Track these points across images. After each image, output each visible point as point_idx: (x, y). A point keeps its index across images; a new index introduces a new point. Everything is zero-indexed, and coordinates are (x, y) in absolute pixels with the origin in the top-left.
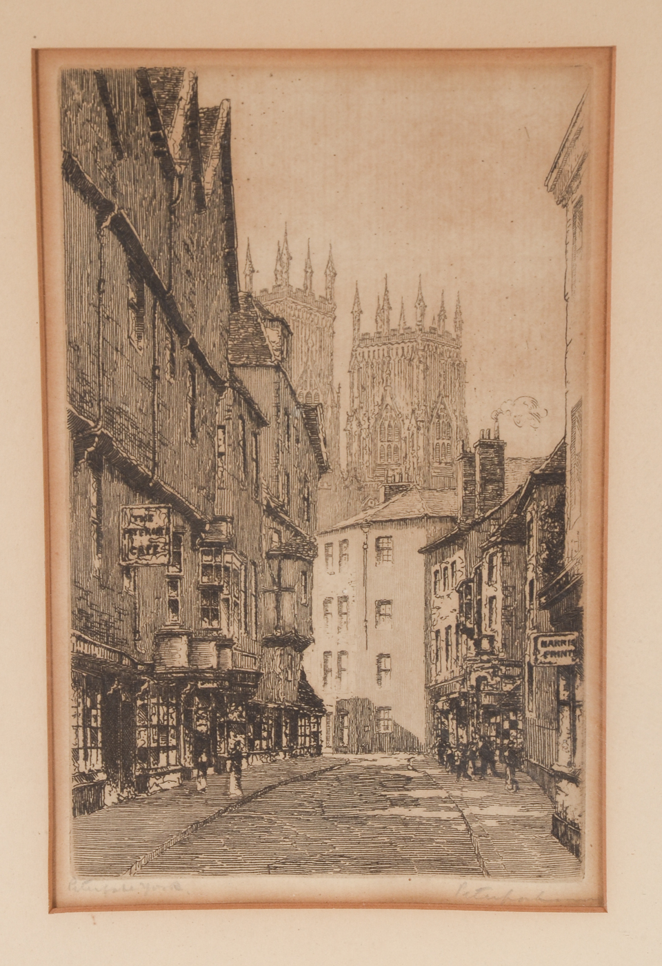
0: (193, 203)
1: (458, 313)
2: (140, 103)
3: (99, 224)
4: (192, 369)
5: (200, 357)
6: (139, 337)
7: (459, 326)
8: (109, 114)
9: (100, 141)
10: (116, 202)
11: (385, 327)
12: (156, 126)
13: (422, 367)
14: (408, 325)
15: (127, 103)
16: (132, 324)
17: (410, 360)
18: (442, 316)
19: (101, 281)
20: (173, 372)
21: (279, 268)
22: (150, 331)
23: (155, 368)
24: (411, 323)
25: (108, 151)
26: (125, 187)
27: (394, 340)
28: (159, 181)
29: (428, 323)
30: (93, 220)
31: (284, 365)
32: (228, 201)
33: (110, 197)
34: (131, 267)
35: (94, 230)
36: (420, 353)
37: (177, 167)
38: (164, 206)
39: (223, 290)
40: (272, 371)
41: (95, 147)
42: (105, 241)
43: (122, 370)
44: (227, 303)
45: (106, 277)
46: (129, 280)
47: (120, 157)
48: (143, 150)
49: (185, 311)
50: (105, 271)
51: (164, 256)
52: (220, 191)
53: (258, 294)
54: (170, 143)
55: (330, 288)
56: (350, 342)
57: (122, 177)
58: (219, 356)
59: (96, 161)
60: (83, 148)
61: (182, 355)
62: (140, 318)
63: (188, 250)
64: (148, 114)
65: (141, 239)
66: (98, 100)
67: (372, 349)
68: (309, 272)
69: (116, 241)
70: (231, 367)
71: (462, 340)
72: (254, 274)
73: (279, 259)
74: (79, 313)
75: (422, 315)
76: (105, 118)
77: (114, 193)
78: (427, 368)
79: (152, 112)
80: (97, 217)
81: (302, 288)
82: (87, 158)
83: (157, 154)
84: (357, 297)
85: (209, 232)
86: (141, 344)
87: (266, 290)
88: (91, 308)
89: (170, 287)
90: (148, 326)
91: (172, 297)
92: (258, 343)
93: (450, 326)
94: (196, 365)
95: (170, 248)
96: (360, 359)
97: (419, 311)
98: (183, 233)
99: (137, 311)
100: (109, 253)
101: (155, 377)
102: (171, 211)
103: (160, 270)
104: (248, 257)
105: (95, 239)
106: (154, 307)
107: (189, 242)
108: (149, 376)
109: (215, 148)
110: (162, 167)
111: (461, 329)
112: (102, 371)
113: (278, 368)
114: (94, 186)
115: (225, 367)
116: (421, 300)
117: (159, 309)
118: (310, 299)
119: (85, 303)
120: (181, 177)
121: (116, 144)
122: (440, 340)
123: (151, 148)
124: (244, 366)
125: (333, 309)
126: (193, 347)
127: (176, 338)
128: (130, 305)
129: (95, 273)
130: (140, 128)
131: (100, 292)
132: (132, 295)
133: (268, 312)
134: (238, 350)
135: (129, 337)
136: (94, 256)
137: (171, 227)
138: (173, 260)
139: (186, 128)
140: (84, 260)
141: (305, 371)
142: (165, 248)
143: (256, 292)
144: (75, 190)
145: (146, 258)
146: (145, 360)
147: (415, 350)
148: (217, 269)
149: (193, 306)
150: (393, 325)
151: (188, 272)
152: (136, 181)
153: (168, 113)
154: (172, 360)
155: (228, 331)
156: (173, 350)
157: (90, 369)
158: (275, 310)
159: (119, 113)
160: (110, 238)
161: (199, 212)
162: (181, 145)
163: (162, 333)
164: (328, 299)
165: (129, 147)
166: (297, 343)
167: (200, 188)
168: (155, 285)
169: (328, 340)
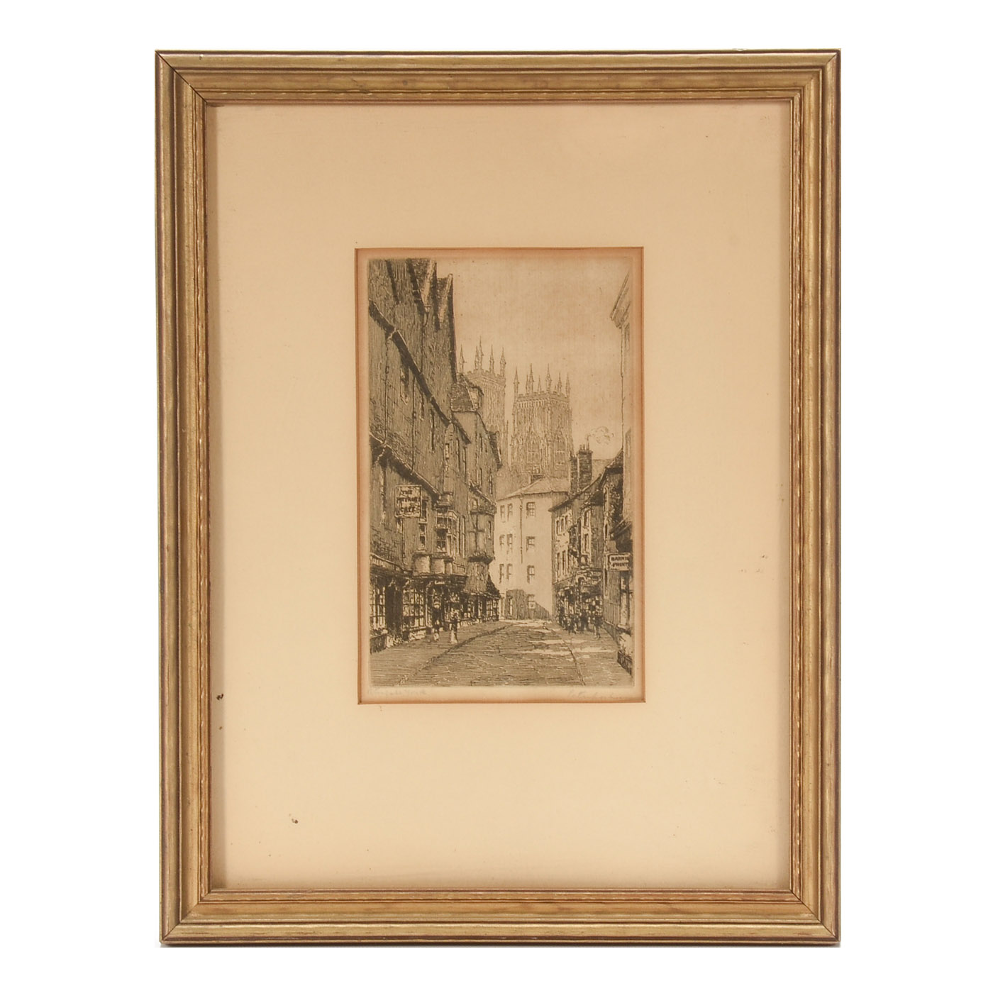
0: (434, 327)
1: (568, 384)
2: (408, 276)
3: (386, 338)
4: (433, 414)
5: (437, 407)
6: (406, 396)
7: (568, 391)
8: (392, 281)
9: (388, 295)
10: (395, 326)
11: (531, 391)
12: (416, 287)
13: (549, 412)
14: (542, 390)
15: (401, 276)
16: (403, 389)
17: (544, 408)
18: (560, 385)
19: (387, 367)
20: (423, 415)
21: (477, 360)
22: (412, 393)
23: (414, 412)
24: (544, 389)
25: (392, 300)
26: (400, 319)
27: (535, 398)
28: (417, 316)
29: (552, 389)
30: (384, 336)
31: (479, 411)
32: (451, 326)
33: (392, 324)
34: (402, 360)
35: (384, 340)
36: (549, 405)
37: (426, 309)
38: (419, 329)
39: (448, 372)
40: (473, 414)
41: (385, 299)
42: (389, 346)
43: (397, 413)
44: (451, 379)
45: (390, 365)
46: (401, 367)
47: (398, 303)
48: (409, 300)
49: (429, 383)
50: (389, 362)
51: (419, 354)
52: (447, 321)
53: (466, 374)
54: (422, 296)
55: (503, 370)
56: (513, 398)
57: (398, 313)
58: (446, 407)
59: (385, 305)
60: (379, 298)
61: (428, 406)
62: (406, 386)
63: (431, 351)
64: (412, 282)
65: (407, 345)
66: (387, 274)
67: (524, 403)
68: (492, 362)
69: (395, 346)
70: (453, 412)
71: (570, 398)
72: (465, 364)
73: (477, 356)
74: (376, 384)
75: (550, 385)
76: (390, 283)
77: (394, 322)
78: (552, 413)
79: (413, 281)
80: (386, 334)
81: (489, 370)
82: (381, 304)
83: (416, 302)
84: (516, 375)
85: (442, 342)
86: (407, 400)
87: (470, 372)
88: (382, 381)
89: (421, 371)
90: (411, 390)
91: (422, 375)
92: (466, 400)
93: (564, 391)
94: (435, 411)
95: (422, 350)
96: (518, 408)
97: (548, 383)
98: (429, 342)
99: (405, 383)
100: (391, 352)
101: (414, 417)
102: (423, 331)
103: (416, 362)
104: (461, 354)
105: (384, 345)
106: (414, 381)
107: (431, 347)
108: (411, 417)
109: (445, 299)
110: (418, 308)
111: (569, 392)
112: (387, 414)
113: (476, 413)
114: (384, 318)
115: (450, 413)
116: (549, 377)
117: (416, 381)
118: (493, 377)
119: (379, 378)
120: (428, 314)
121: (395, 296)
122: (558, 398)
123: (413, 298)
124: (459, 412)
125: (505, 382)
126: (433, 402)
127: (424, 397)
128: (402, 380)
129: (384, 363)
130: (408, 289)
131: (387, 372)
132: (402, 374)
133: (471, 383)
134: (456, 404)
135: (401, 396)
136: (384, 354)
137: (423, 339)
138: (424, 357)
139: (431, 288)
140: (378, 356)
141: (490, 414)
142: (420, 350)
143: (465, 373)
144: (375, 320)
145: (410, 355)
146: (409, 408)
147: (546, 403)
148: (446, 361)
149: (433, 380)
150: (535, 390)
151: (431, 363)
152: (405, 316)
153: (422, 281)
154: (423, 409)
155: (451, 394)
156: (423, 403)
157: (381, 414)
158: (475, 383)
159: (397, 281)
160: (392, 345)
161: (436, 332)
162: (428, 298)
163: (417, 394)
164: (502, 376)
165: (402, 298)
166: (486, 400)
167: (437, 319)
168: (414, 369)
169: (502, 397)
